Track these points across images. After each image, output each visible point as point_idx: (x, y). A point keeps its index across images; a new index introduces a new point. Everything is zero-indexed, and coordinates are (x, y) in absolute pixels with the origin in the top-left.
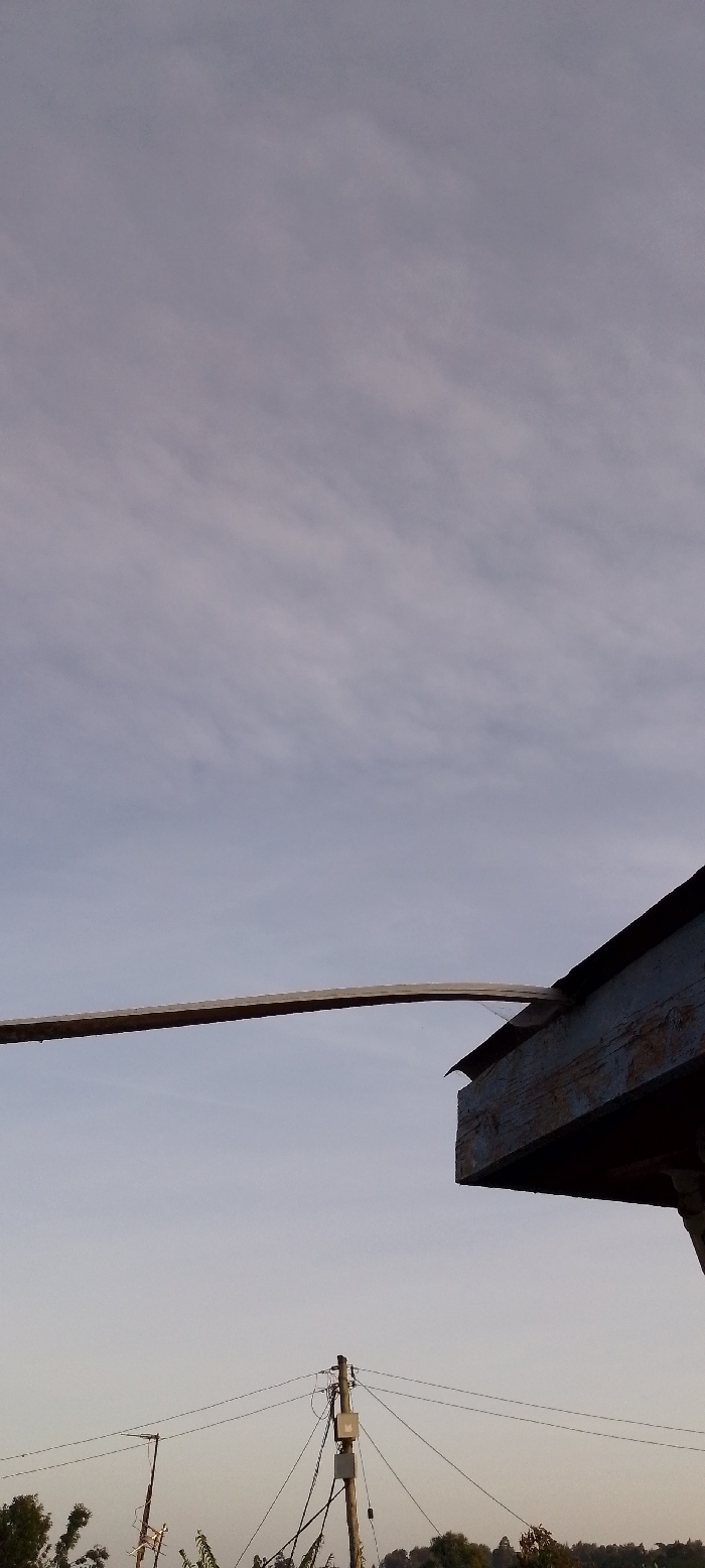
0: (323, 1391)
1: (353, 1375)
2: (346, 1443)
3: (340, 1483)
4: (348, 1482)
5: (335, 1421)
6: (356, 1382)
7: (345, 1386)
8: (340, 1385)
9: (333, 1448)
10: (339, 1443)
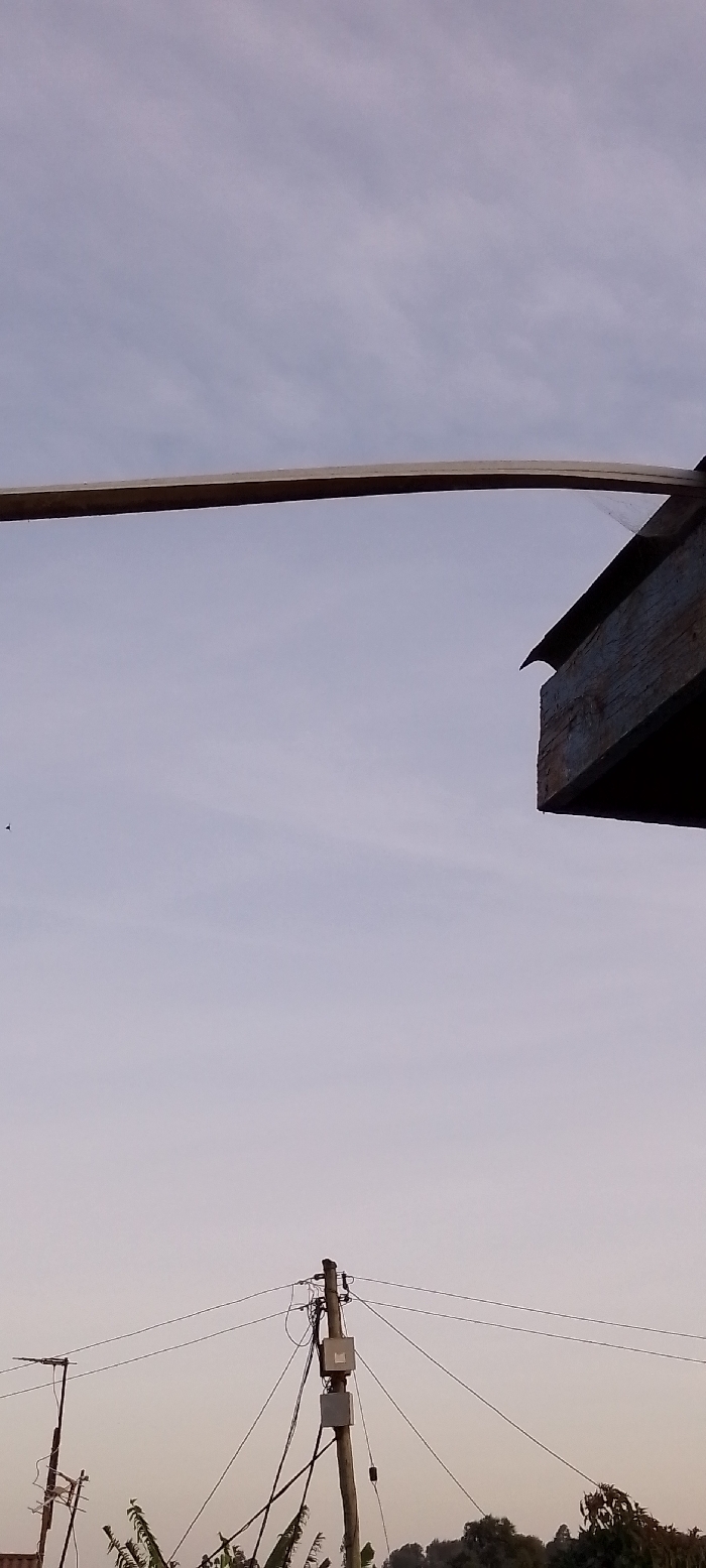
0: (302, 1309)
1: (345, 1286)
2: (337, 1379)
3: (329, 1433)
4: (341, 1434)
5: (321, 1348)
6: (350, 1296)
7: (335, 1300)
8: (327, 1298)
9: (318, 1385)
10: (327, 1378)
